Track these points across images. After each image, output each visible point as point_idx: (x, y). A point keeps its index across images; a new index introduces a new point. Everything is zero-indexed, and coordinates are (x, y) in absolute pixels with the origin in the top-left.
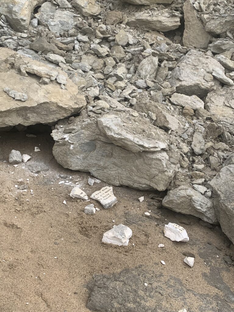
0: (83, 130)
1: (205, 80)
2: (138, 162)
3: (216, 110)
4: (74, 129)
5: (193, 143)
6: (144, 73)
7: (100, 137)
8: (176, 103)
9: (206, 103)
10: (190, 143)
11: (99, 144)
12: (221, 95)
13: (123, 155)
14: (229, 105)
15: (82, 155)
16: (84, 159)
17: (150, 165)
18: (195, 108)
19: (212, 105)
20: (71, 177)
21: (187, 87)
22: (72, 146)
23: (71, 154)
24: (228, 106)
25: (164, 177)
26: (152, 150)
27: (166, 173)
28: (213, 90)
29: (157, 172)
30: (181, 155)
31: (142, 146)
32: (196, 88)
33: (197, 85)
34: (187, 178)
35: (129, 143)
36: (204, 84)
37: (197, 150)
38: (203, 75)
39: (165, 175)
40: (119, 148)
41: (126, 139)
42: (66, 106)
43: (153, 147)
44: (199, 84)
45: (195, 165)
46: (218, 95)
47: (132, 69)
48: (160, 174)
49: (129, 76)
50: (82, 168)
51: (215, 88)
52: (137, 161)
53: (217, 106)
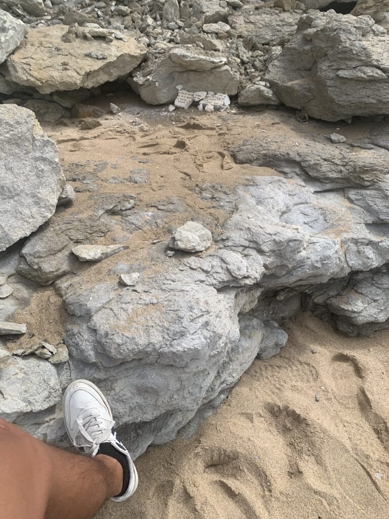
0: (160, 68)
1: (222, 7)
2: (211, 78)
3: (241, 28)
4: (152, 70)
5: (240, 55)
6: (170, 16)
7: (176, 68)
8: (210, 32)
9: (231, 26)
10: (238, 56)
11: (176, 75)
12: (239, 15)
13: (198, 77)
14: (248, 21)
15: (166, 89)
16: (168, 91)
17: (221, 77)
18: (226, 31)
19: (236, 25)
21: (211, 16)
22: (157, 83)
23: (159, 90)
25: (234, 83)
26: (219, 64)
27: (235, 79)
28: (230, 14)
29: (228, 81)
30: (238, 64)
31: (213, 62)
32: (218, 16)
33: (217, 13)
34: (248, 80)
35: (204, 62)
36: (222, 10)
37: (245, 59)
38: (218, 4)
39: (235, 81)
40: (193, 73)
41: (200, 60)
44: (218, 11)
45: (248, 71)
46: (237, 16)
47: (158, 17)
48: (230, 82)
49: (159, 23)
51: (231, 12)
52: (209, 78)
53: (240, 24)
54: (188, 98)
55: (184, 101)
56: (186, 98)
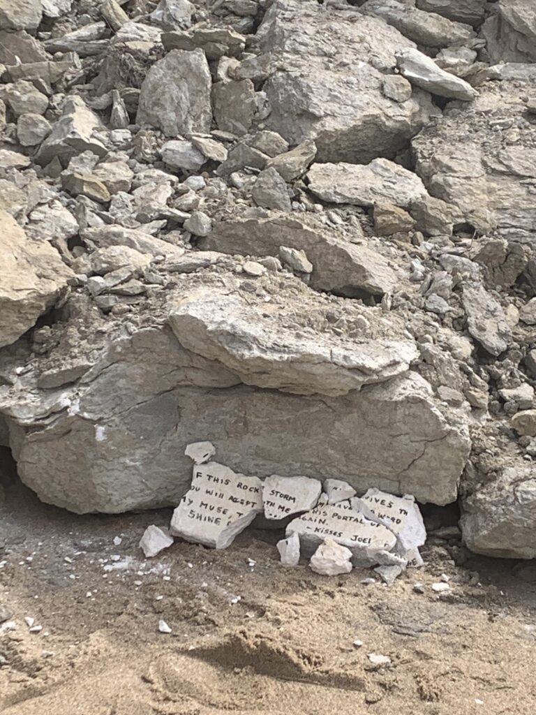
0: (122, 365)
1: (392, 99)
2: (344, 427)
3: (471, 193)
4: (85, 369)
5: (471, 320)
6: (172, 116)
7: (191, 374)
8: (338, 200)
9: (426, 179)
10: (461, 325)
11: (190, 401)
12: (461, 140)
13: (285, 416)
14: (503, 169)
15: (139, 453)
16: (147, 462)
17: (390, 425)
18: (406, 201)
19: (451, 180)
20: (117, 541)
21: (343, 134)
22: (100, 429)
23: (104, 457)
24: (502, 173)
25: (448, 455)
26: (386, 374)
27: (452, 441)
28: (420, 126)
29: (421, 446)
30: (462, 369)
31: (361, 370)
32: (370, 133)
33: (372, 123)
34: (504, 440)
35: (319, 370)
36: (390, 112)
37: (494, 342)
38: (375, 84)
40: (267, 397)
41: (307, 359)
42: (22, 296)
43: (389, 365)
44: (376, 117)
45: (506, 393)
46: (452, 141)
47: (120, 110)
48: (431, 450)
49: (122, 135)
50: (148, 499)
51: (425, 120)
52: (337, 424)
53: (468, 178)
54: (233, 499)
55: (214, 514)
56: (225, 503)
